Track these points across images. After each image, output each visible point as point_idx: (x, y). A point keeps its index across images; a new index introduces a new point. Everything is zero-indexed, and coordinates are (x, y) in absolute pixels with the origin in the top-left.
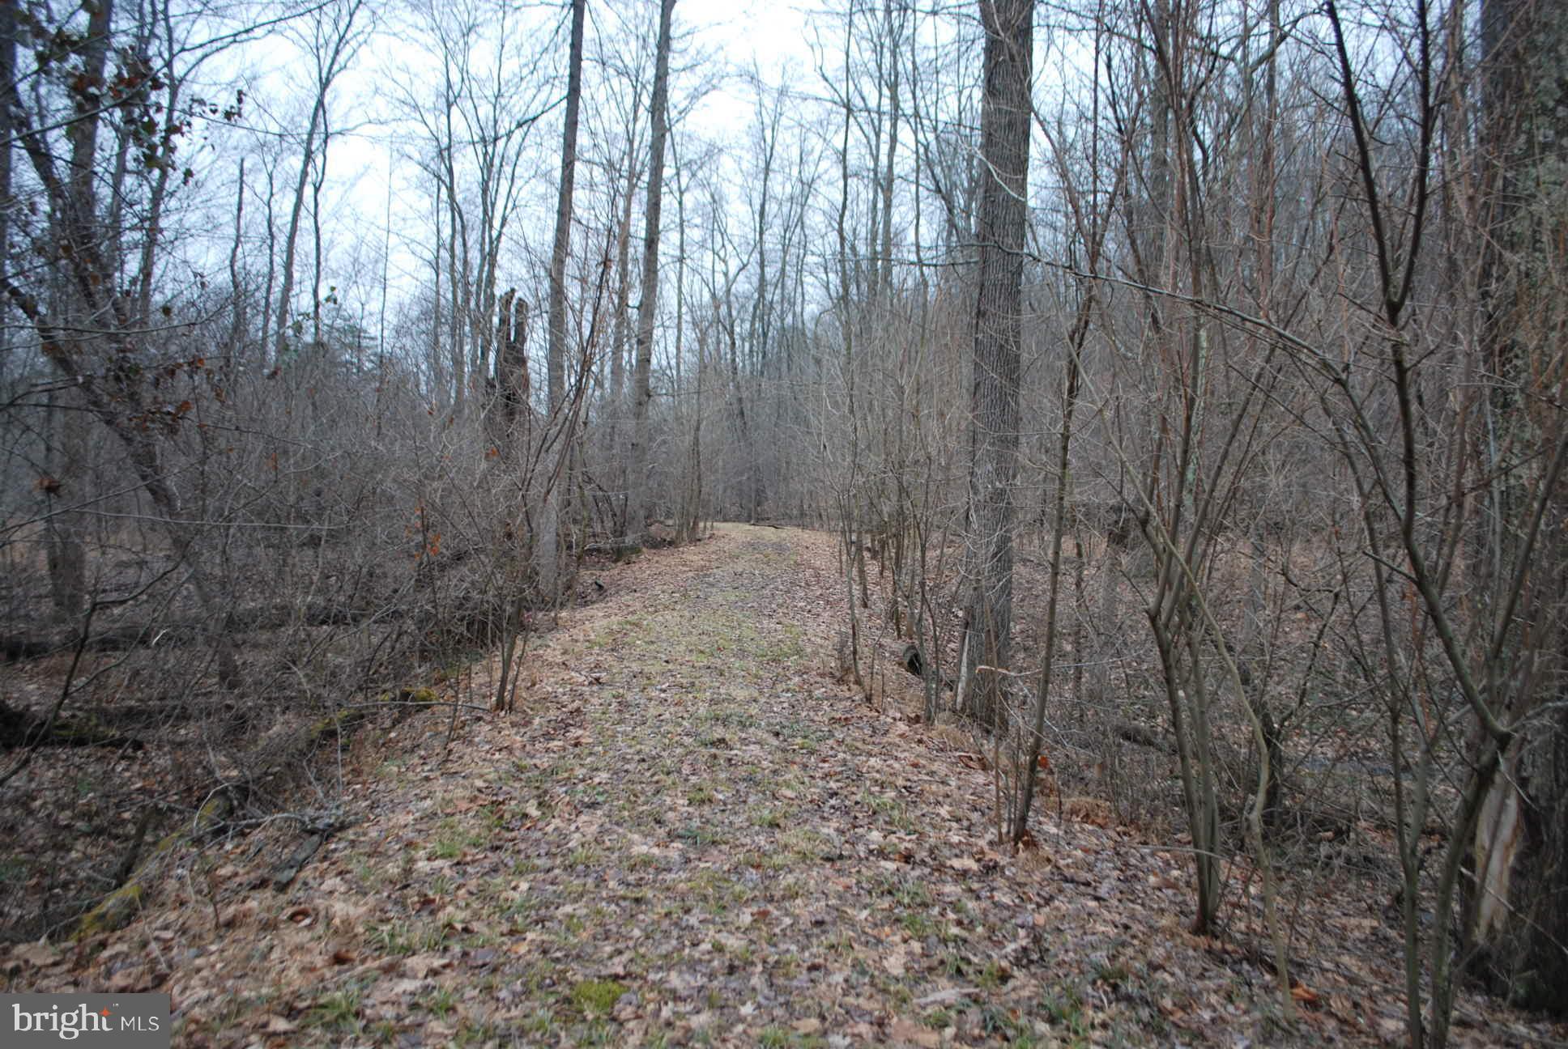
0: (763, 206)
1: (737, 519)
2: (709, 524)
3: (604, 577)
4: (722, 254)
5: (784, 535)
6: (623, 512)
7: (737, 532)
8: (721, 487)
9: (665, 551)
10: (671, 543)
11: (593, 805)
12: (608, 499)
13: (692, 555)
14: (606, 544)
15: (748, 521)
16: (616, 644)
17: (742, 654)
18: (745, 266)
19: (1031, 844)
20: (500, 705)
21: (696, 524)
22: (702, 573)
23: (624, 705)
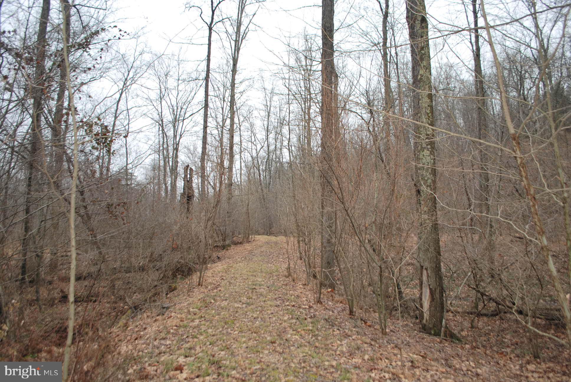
0: (268, 127)
1: (263, 234)
2: (253, 236)
3: (220, 254)
4: (255, 143)
5: (278, 239)
6: (225, 233)
7: (262, 239)
8: (257, 223)
9: (239, 246)
10: (240, 243)
11: (226, 300)
12: (220, 230)
13: (248, 246)
14: (219, 244)
15: (267, 234)
16: (226, 271)
17: (262, 272)
18: (262, 147)
19: (321, 303)
20: (199, 285)
21: (248, 236)
22: (251, 252)
23: (230, 283)
